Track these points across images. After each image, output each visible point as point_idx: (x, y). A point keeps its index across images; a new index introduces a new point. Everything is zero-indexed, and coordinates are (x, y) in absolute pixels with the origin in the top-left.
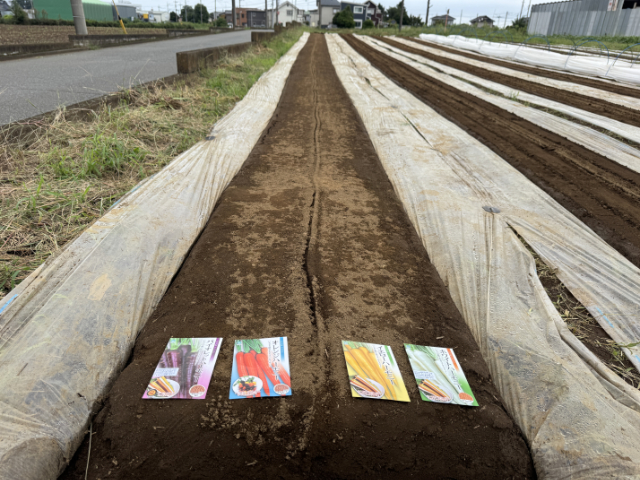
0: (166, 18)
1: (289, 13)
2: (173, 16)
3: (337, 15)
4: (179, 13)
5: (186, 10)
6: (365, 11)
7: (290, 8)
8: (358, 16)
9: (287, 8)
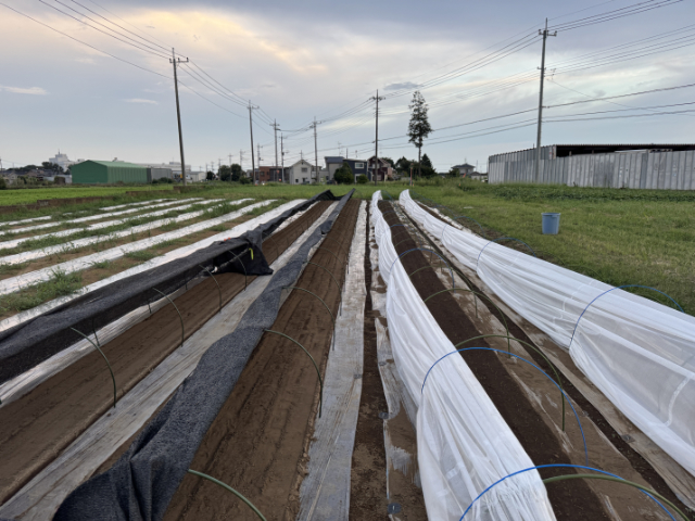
0: (202, 177)
1: (304, 170)
2: (210, 175)
3: (337, 171)
4: (216, 172)
5: (223, 169)
6: (365, 167)
7: (304, 166)
8: (359, 171)
9: (301, 166)
